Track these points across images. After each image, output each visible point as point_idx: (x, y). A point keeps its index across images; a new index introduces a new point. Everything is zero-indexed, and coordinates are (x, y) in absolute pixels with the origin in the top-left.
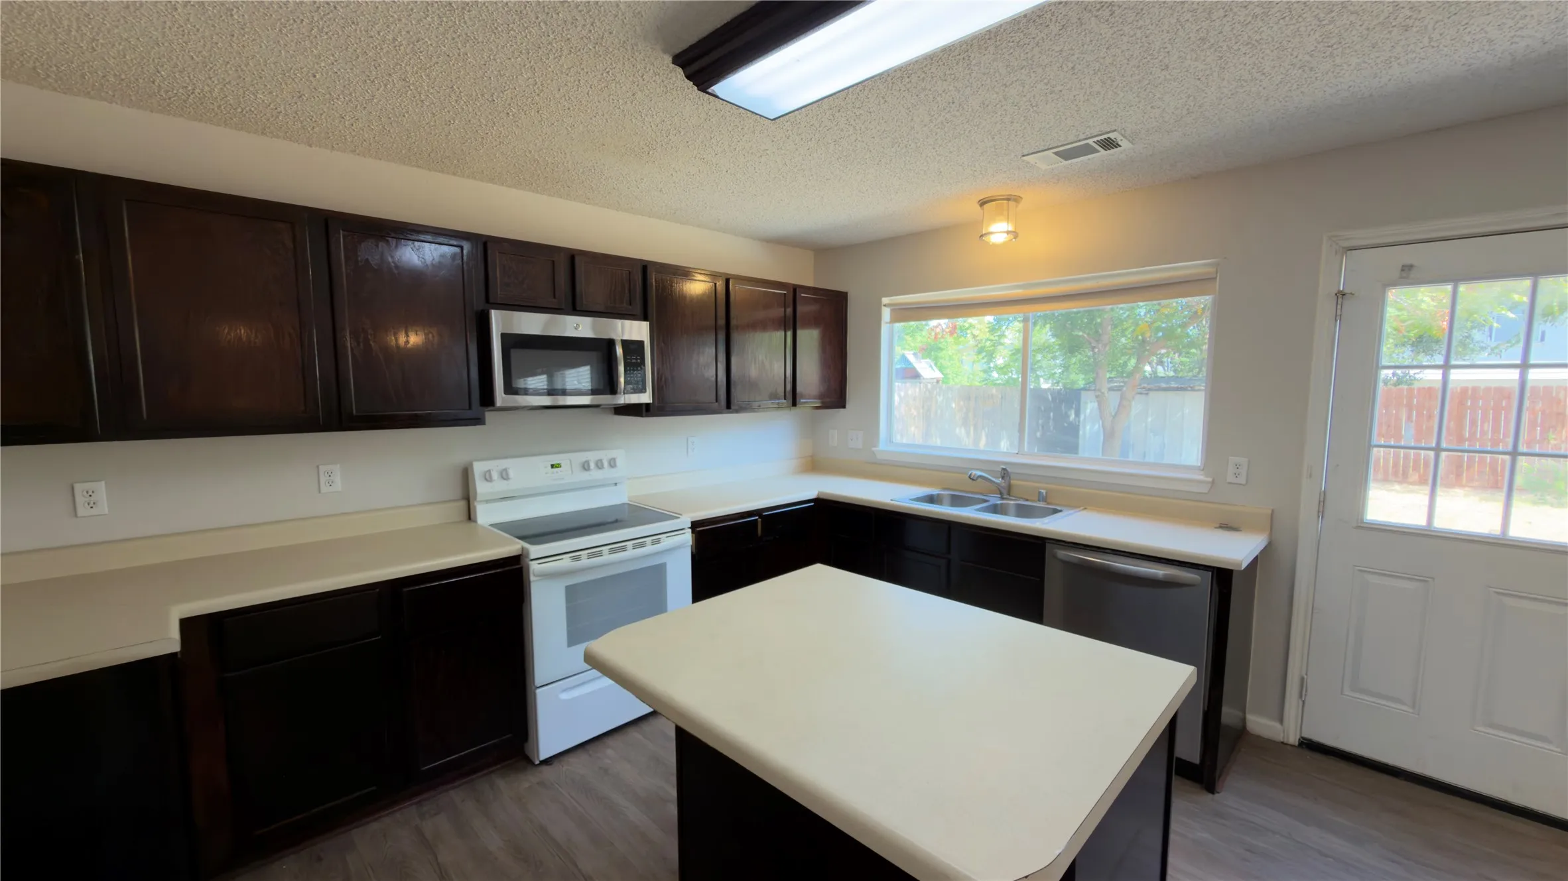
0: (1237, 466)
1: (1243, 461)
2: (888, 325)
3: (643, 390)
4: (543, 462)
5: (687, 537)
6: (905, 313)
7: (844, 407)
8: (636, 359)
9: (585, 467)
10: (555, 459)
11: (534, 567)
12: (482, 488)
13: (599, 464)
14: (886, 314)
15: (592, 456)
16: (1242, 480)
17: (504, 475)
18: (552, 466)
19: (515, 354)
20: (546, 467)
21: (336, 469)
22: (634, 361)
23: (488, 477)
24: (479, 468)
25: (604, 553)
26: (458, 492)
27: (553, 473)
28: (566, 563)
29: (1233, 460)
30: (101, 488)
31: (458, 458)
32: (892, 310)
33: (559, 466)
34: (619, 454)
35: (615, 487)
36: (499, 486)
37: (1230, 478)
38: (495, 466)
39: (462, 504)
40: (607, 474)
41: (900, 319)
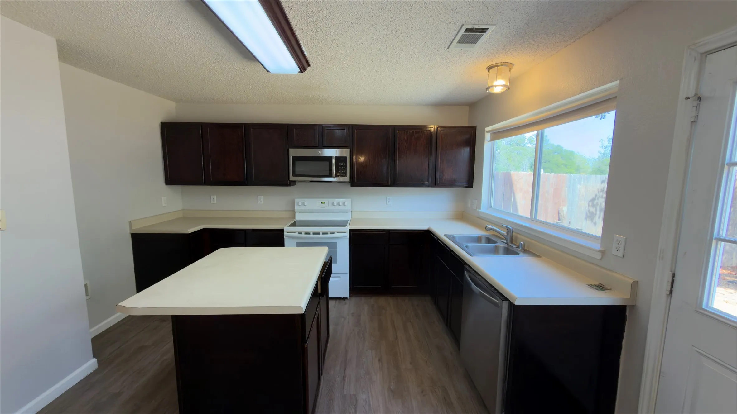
0: (619, 242)
1: (622, 238)
2: (490, 143)
3: (345, 176)
4: (319, 201)
5: (347, 234)
6: (498, 135)
7: (472, 187)
8: (343, 164)
9: (333, 204)
10: (323, 200)
11: (285, 233)
12: (297, 208)
13: (338, 204)
14: (488, 136)
15: (335, 201)
16: (620, 254)
17: (303, 204)
18: (322, 203)
19: (297, 163)
20: (319, 203)
21: (262, 197)
22: (342, 165)
23: (299, 204)
24: (296, 201)
25: (311, 234)
26: (291, 208)
27: (321, 205)
28: (296, 234)
29: (618, 237)
30: (215, 197)
31: (292, 198)
32: (491, 134)
33: (324, 203)
34: (348, 202)
35: (346, 213)
36: (303, 208)
37: (614, 252)
38: (300, 201)
39: (293, 213)
40: (342, 208)
41: (493, 139)
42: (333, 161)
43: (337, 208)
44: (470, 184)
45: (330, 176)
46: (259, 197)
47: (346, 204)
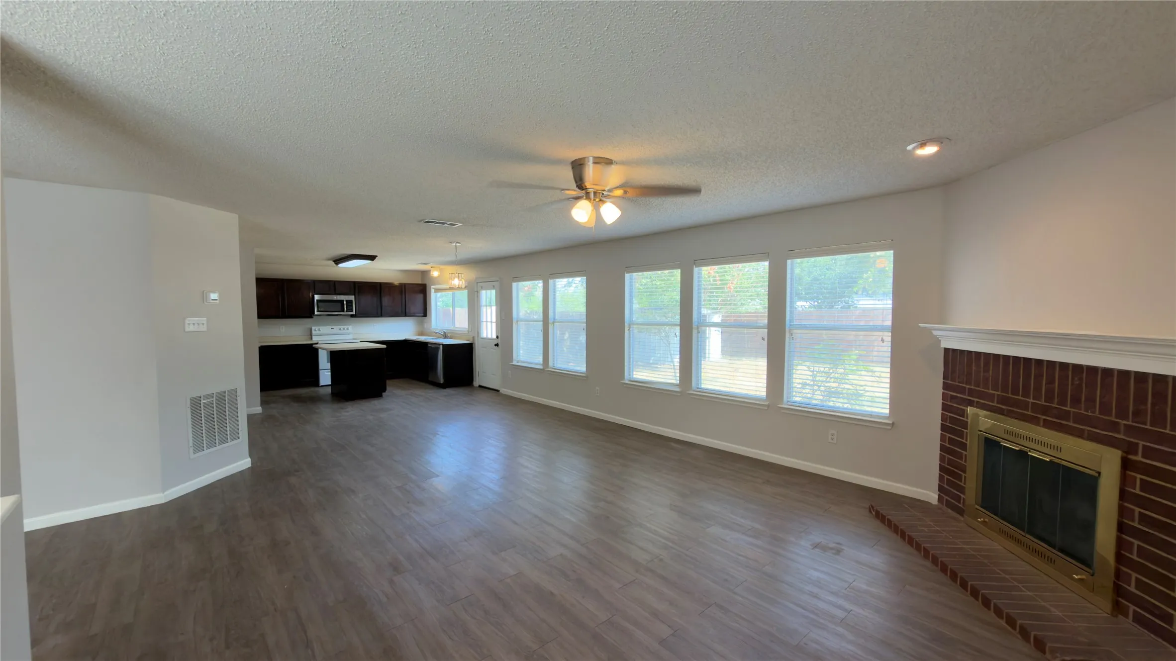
2: (434, 294)
3: (352, 311)
6: (437, 290)
7: (426, 317)
9: (340, 329)
12: (314, 332)
13: (344, 329)
14: (433, 290)
15: (342, 327)
17: (319, 330)
18: (332, 329)
19: (320, 304)
21: (284, 327)
22: (350, 305)
23: (315, 330)
24: (313, 328)
26: (309, 334)
31: (308, 326)
33: (334, 329)
34: (350, 327)
36: (318, 332)
38: (317, 328)
39: (310, 336)
40: (346, 331)
41: (435, 292)
42: (345, 302)
43: (343, 332)
44: (425, 315)
45: (343, 311)
46: (281, 327)
47: (349, 328)
